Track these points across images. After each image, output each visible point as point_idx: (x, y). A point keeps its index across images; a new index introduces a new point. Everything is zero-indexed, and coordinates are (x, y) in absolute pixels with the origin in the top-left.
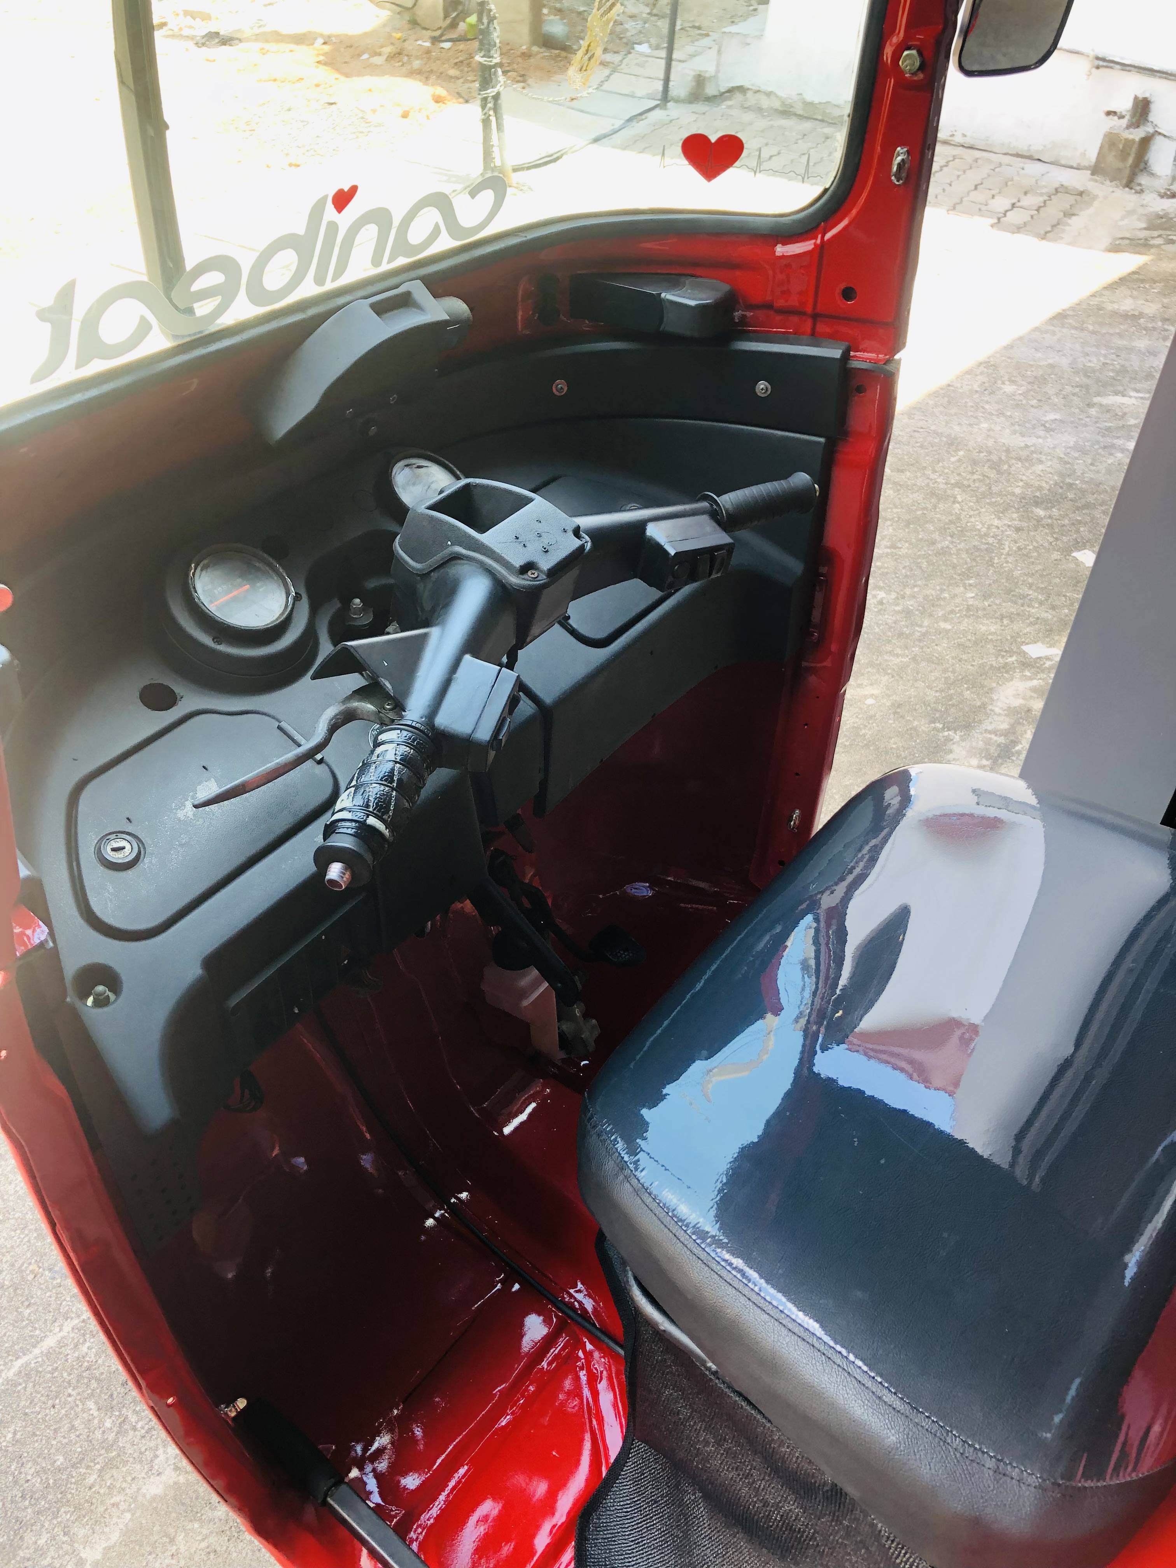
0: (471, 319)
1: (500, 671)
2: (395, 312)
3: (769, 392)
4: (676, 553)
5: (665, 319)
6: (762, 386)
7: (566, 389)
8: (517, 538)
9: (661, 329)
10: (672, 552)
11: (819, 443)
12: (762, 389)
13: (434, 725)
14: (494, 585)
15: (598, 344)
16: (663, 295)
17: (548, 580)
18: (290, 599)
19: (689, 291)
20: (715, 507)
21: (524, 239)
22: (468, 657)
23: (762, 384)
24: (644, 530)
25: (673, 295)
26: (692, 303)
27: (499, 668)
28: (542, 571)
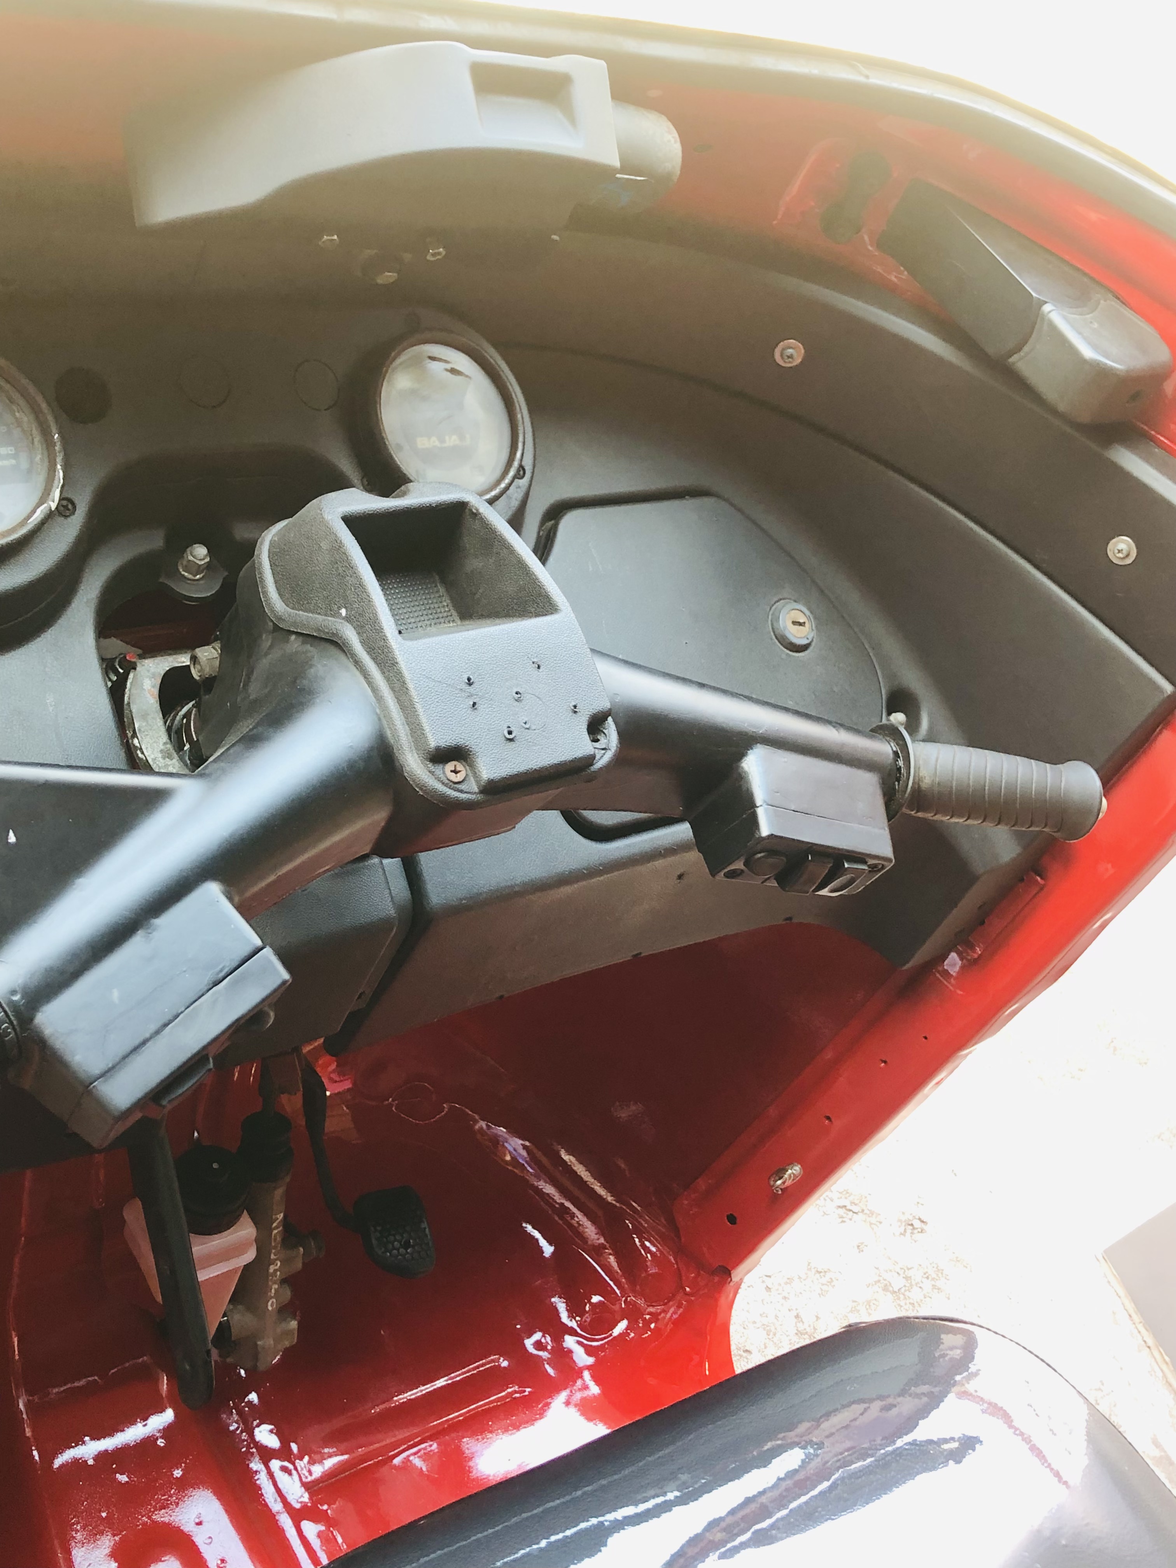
0: (675, 178)
1: (259, 950)
2: (521, 101)
3: (1129, 561)
4: (771, 836)
5: (1026, 349)
6: (1122, 546)
7: (798, 361)
8: (470, 682)
9: (1011, 360)
10: (765, 831)
11: (1158, 688)
12: (1119, 551)
13: (31, 1019)
14: (371, 749)
15: (893, 318)
16: (1047, 308)
17: (480, 797)
18: (39, 511)
19: (1096, 325)
20: (901, 763)
21: (862, 79)
22: (213, 890)
23: (1123, 541)
24: (741, 755)
25: (1065, 318)
26: (1088, 353)
27: (258, 942)
28: (476, 775)
